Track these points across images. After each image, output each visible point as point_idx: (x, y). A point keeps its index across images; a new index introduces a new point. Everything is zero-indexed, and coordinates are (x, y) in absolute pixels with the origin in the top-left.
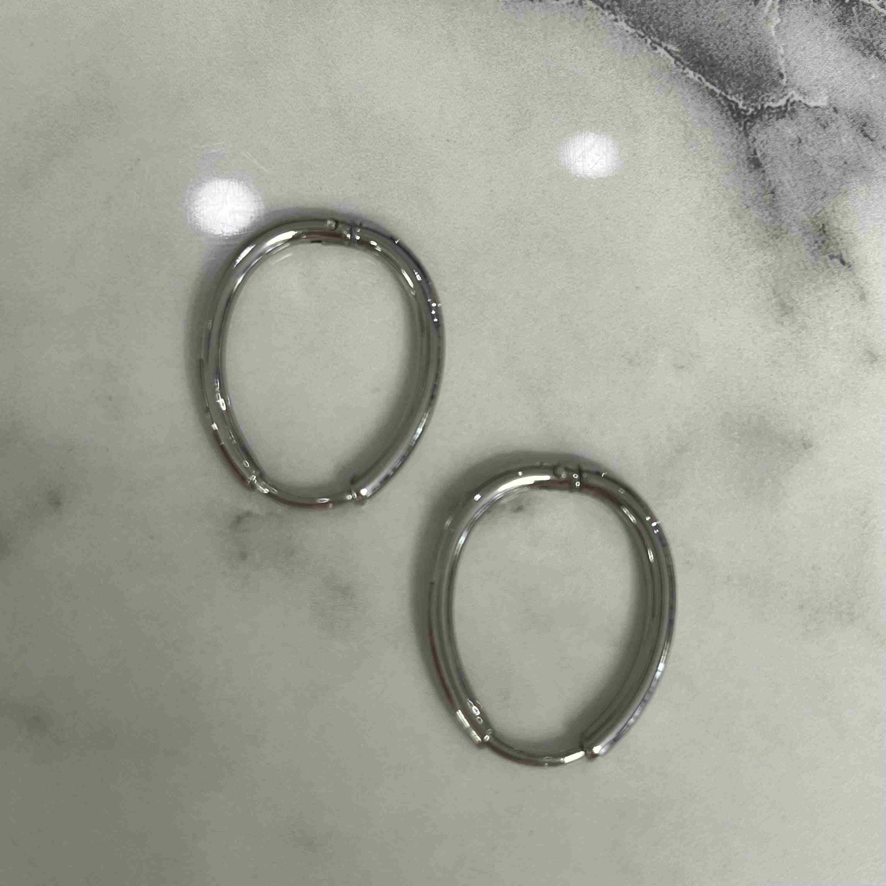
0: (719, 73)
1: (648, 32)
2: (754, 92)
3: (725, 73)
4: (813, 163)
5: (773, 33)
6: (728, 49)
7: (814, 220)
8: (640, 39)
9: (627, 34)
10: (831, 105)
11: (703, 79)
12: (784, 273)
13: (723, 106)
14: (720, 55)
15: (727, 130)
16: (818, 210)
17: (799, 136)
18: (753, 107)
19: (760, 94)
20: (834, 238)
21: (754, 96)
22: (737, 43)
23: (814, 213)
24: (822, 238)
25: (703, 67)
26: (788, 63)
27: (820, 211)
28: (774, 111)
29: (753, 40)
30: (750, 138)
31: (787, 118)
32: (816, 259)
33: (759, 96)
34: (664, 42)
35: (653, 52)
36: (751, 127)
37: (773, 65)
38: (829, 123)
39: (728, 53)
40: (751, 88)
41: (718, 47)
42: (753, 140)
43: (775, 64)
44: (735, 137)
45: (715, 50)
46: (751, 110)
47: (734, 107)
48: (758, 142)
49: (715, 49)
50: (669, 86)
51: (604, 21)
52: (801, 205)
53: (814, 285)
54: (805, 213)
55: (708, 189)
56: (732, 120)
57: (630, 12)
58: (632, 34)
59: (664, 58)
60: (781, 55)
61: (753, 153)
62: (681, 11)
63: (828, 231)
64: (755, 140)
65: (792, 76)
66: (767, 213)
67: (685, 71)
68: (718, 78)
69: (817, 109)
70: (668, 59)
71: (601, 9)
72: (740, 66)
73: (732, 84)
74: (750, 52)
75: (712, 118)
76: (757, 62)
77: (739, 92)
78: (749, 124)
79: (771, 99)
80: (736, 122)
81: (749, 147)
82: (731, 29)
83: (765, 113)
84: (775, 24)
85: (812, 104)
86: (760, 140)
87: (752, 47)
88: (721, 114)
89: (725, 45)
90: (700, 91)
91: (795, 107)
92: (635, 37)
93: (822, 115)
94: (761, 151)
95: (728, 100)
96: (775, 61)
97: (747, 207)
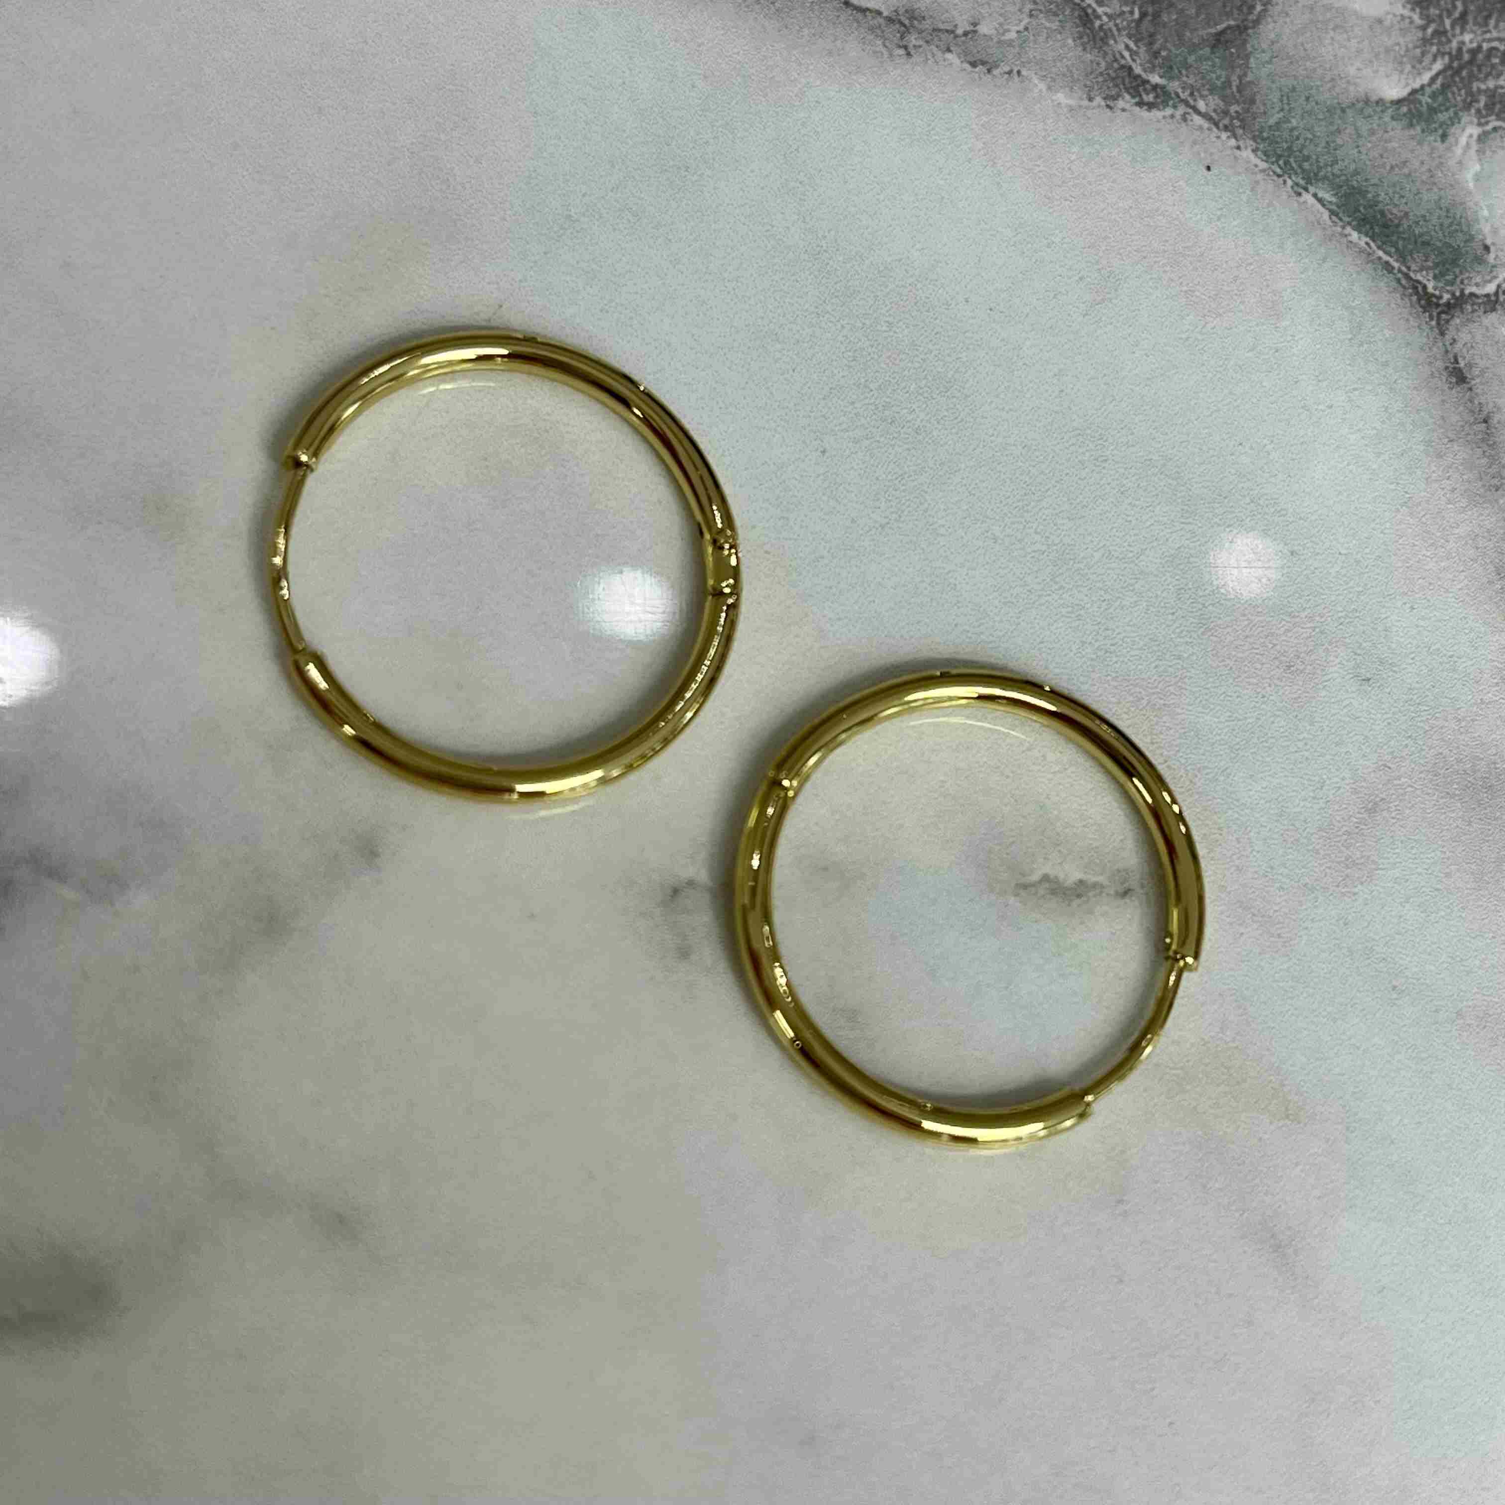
0: (1394, 238)
1: (1287, 170)
2: (1448, 270)
3: (1405, 239)
5: (1471, 185)
6: (1406, 203)
8: (1275, 178)
9: (1257, 169)
11: (1372, 244)
13: (1404, 287)
14: (1395, 211)
15: (1413, 323)
18: (1448, 291)
19: (1458, 273)
21: (1450, 275)
22: (1419, 196)
25: (1372, 228)
26: (1495, 231)
28: (1480, 301)
29: (1442, 193)
30: (1447, 336)
31: (1499, 312)
33: (1456, 277)
34: (1311, 184)
35: (1296, 198)
36: (1447, 321)
37: (1474, 232)
39: (1407, 210)
40: (1444, 265)
41: (1391, 200)
42: (1451, 341)
43: (1477, 231)
44: (1425, 334)
45: (1387, 204)
46: (1446, 297)
47: (1420, 289)
48: (1459, 346)
49: (1387, 202)
50: (1323, 251)
51: (1221, 147)
55: (1390, 410)
56: (1420, 309)
57: (1258, 136)
58: (1263, 171)
59: (1314, 210)
60: (1485, 218)
61: (1452, 361)
62: (1334, 142)
64: (1455, 341)
66: (1479, 451)
67: (1346, 232)
68: (1394, 245)
70: (1319, 211)
71: (1215, 129)
72: (1426, 229)
73: (1415, 256)
74: (1438, 211)
75: (1389, 305)
76: (1450, 226)
77: (1428, 269)
79: (1473, 281)
80: (1425, 312)
81: (1447, 352)
82: (1410, 175)
83: (1466, 303)
84: (1473, 172)
86: (1463, 341)
87: (1443, 206)
88: (1402, 299)
89: (1403, 197)
90: (1368, 263)
92: (1268, 175)
95: (1411, 279)
96: (1478, 227)
97: (1451, 441)
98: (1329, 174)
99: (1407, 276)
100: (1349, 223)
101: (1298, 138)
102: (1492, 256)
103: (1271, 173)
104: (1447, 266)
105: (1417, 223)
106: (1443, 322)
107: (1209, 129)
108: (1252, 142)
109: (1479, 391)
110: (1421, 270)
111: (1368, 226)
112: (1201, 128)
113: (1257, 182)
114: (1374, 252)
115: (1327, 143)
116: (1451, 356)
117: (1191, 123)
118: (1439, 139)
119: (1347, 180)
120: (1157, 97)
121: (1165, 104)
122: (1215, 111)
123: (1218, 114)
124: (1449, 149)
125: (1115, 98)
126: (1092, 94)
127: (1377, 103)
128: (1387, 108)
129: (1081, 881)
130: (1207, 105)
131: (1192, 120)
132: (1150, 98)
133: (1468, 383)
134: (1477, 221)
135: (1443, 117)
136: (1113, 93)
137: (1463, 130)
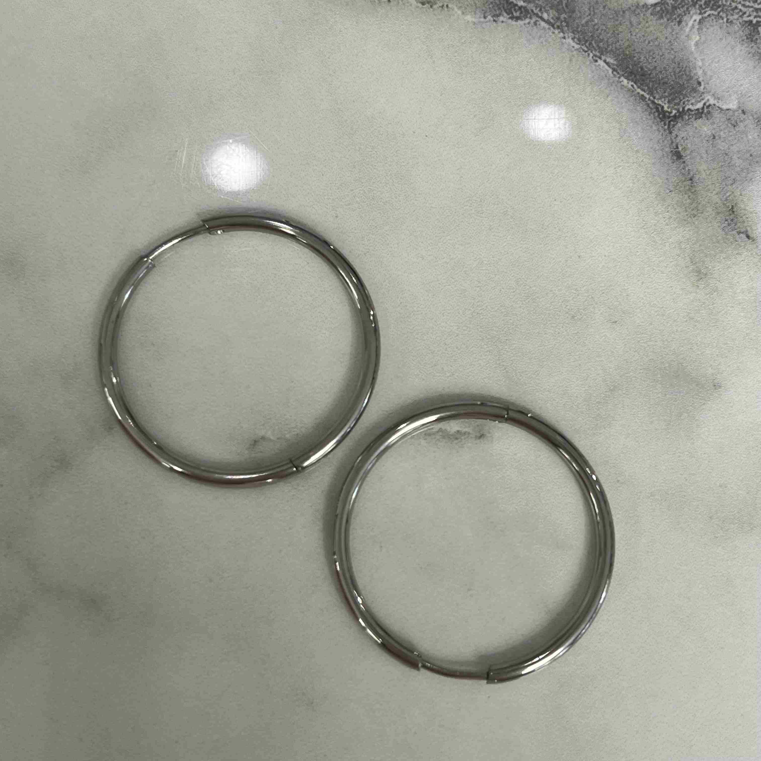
0: (648, 81)
1: (590, 48)
2: (676, 97)
3: (653, 81)
4: (725, 155)
5: (693, 48)
6: (655, 62)
7: (726, 202)
8: (584, 53)
9: (573, 49)
10: (739, 108)
11: (635, 86)
12: (700, 245)
13: (651, 109)
14: (649, 67)
15: (655, 128)
16: (728, 194)
17: (713, 133)
18: (675, 109)
19: (682, 98)
20: (742, 217)
21: (677, 100)
22: (663, 57)
23: (725, 197)
24: (732, 217)
25: (635, 76)
26: (705, 73)
27: (730, 195)
28: (693, 113)
29: (676, 54)
30: (673, 135)
31: (704, 118)
32: (726, 234)
33: (681, 100)
34: (604, 56)
35: (594, 63)
36: (674, 126)
37: (692, 75)
38: (738, 122)
39: (656, 65)
40: (675, 94)
41: (647, 60)
42: (675, 136)
43: (694, 74)
44: (661, 133)
45: (645, 63)
46: (674, 112)
47: (660, 109)
48: (679, 138)
49: (645, 61)
50: (607, 91)
51: (555, 39)
52: (714, 190)
53: (724, 255)
54: (717, 196)
55: (638, 177)
56: (659, 120)
57: (575, 31)
58: (577, 49)
59: (604, 69)
60: (699, 67)
61: (675, 147)
62: (617, 30)
63: (737, 211)
64: (677, 136)
65: (708, 84)
66: (686, 196)
67: (621, 80)
68: (647, 85)
69: (727, 112)
70: (606, 69)
71: (552, 29)
72: (665, 75)
73: (658, 91)
74: (673, 64)
75: (642, 119)
76: (680, 72)
77: (665, 97)
78: (672, 123)
79: (690, 102)
80: (662, 121)
81: (672, 142)
82: (659, 45)
83: (685, 114)
84: (695, 41)
85: (724, 107)
86: (682, 136)
87: (676, 61)
88: (650, 115)
89: (654, 58)
90: (632, 96)
91: (710, 109)
92: (580, 52)
93: (732, 116)
94: (682, 145)
95: (655, 103)
96: (695, 72)
97: (670, 191)
98: (614, 49)
99: (653, 102)
100: (623, 75)
101: (597, 30)
102: (702, 87)
103: (582, 50)
104: (677, 95)
105: (661, 72)
106: (671, 126)
107: (549, 29)
108: (571, 34)
109: (689, 163)
110: (660, 98)
111: (633, 76)
112: (544, 28)
113: (573, 56)
114: (636, 90)
115: (614, 31)
116: (674, 144)
117: (539, 26)
118: (677, 24)
119: (623, 51)
120: (521, 13)
121: (526, 17)
122: (552, 18)
123: (554, 20)
124: (681, 29)
125: (498, 16)
126: (486, 15)
127: (643, 6)
128: (649, 9)
129: (458, 431)
130: (548, 15)
131: (540, 25)
132: (517, 14)
133: (683, 159)
134: (695, 68)
135: (679, 11)
136: (498, 12)
137: (691, 17)
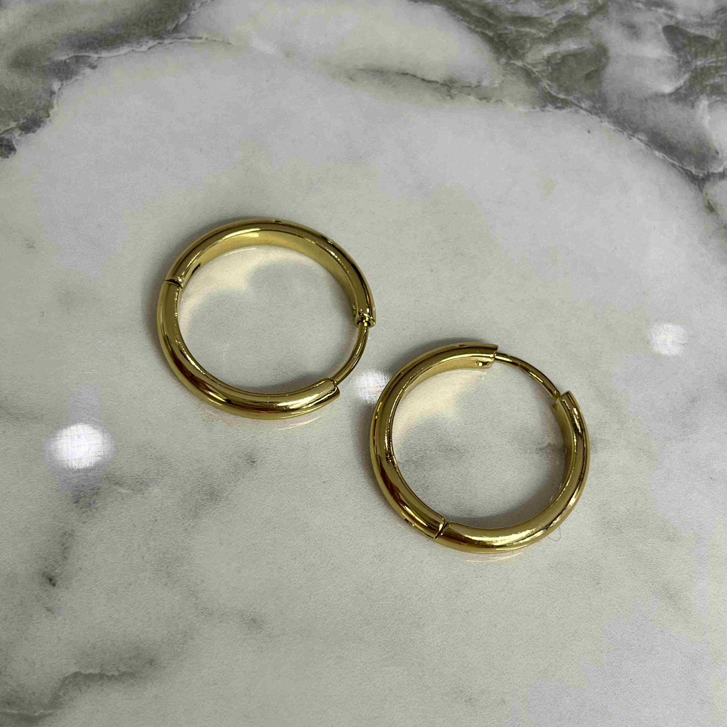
99: (683, 169)
100: (654, 148)
101: (627, 115)
102: (720, 155)
103: (617, 131)
105: (685, 145)
106: (701, 186)
107: (588, 115)
108: (606, 119)
109: (720, 214)
111: (663, 149)
115: (641, 115)
116: (706, 200)
118: (691, 108)
119: (652, 130)
120: (563, 104)
121: (567, 106)
122: (589, 107)
123: (591, 108)
124: (695, 112)
126: (534, 106)
127: (662, 95)
128: (666, 97)
130: (585, 105)
131: (580, 112)
132: (560, 105)
133: (716, 211)
134: (711, 141)
135: (692, 98)
136: (544, 104)
137: (701, 102)
